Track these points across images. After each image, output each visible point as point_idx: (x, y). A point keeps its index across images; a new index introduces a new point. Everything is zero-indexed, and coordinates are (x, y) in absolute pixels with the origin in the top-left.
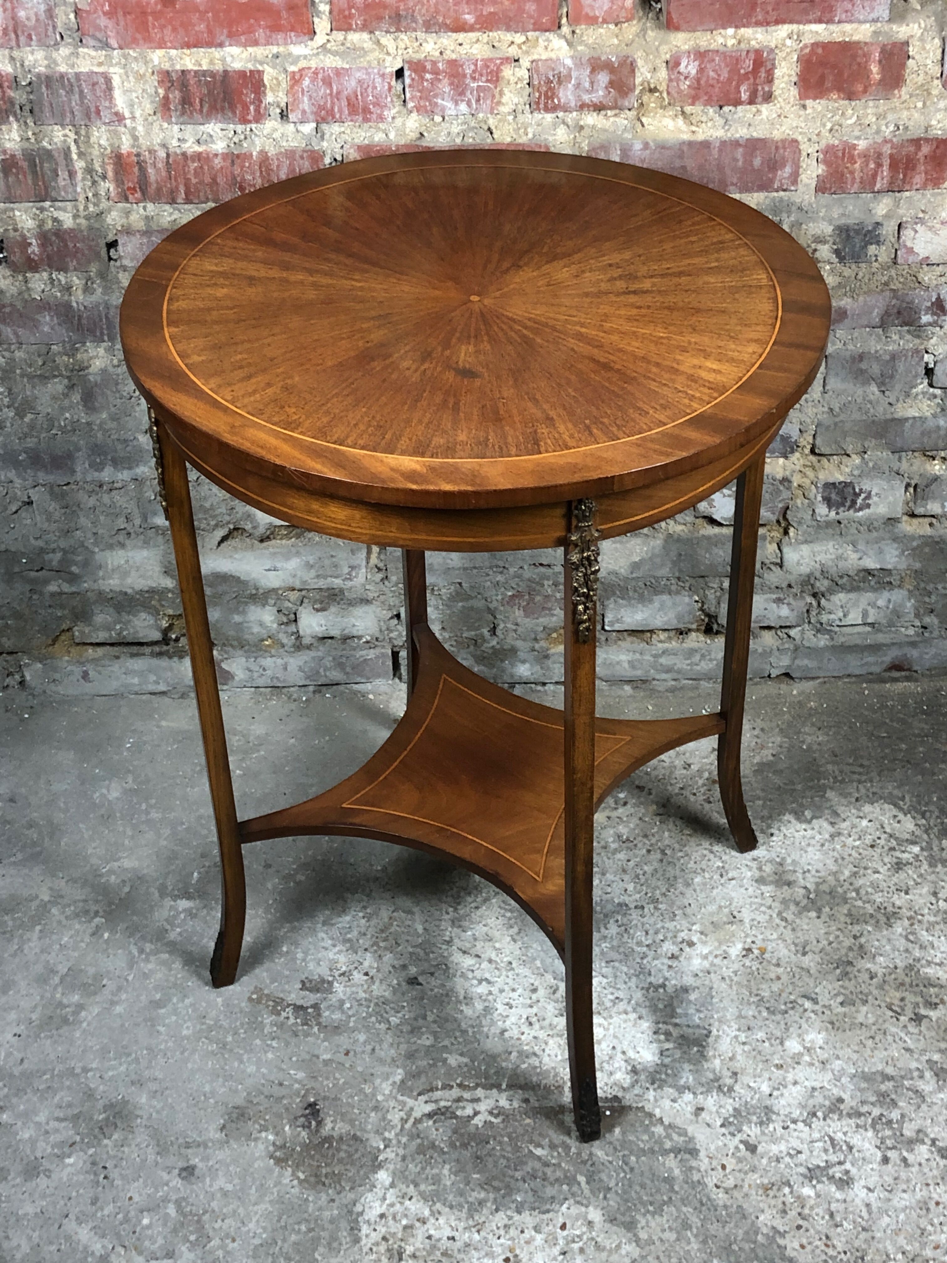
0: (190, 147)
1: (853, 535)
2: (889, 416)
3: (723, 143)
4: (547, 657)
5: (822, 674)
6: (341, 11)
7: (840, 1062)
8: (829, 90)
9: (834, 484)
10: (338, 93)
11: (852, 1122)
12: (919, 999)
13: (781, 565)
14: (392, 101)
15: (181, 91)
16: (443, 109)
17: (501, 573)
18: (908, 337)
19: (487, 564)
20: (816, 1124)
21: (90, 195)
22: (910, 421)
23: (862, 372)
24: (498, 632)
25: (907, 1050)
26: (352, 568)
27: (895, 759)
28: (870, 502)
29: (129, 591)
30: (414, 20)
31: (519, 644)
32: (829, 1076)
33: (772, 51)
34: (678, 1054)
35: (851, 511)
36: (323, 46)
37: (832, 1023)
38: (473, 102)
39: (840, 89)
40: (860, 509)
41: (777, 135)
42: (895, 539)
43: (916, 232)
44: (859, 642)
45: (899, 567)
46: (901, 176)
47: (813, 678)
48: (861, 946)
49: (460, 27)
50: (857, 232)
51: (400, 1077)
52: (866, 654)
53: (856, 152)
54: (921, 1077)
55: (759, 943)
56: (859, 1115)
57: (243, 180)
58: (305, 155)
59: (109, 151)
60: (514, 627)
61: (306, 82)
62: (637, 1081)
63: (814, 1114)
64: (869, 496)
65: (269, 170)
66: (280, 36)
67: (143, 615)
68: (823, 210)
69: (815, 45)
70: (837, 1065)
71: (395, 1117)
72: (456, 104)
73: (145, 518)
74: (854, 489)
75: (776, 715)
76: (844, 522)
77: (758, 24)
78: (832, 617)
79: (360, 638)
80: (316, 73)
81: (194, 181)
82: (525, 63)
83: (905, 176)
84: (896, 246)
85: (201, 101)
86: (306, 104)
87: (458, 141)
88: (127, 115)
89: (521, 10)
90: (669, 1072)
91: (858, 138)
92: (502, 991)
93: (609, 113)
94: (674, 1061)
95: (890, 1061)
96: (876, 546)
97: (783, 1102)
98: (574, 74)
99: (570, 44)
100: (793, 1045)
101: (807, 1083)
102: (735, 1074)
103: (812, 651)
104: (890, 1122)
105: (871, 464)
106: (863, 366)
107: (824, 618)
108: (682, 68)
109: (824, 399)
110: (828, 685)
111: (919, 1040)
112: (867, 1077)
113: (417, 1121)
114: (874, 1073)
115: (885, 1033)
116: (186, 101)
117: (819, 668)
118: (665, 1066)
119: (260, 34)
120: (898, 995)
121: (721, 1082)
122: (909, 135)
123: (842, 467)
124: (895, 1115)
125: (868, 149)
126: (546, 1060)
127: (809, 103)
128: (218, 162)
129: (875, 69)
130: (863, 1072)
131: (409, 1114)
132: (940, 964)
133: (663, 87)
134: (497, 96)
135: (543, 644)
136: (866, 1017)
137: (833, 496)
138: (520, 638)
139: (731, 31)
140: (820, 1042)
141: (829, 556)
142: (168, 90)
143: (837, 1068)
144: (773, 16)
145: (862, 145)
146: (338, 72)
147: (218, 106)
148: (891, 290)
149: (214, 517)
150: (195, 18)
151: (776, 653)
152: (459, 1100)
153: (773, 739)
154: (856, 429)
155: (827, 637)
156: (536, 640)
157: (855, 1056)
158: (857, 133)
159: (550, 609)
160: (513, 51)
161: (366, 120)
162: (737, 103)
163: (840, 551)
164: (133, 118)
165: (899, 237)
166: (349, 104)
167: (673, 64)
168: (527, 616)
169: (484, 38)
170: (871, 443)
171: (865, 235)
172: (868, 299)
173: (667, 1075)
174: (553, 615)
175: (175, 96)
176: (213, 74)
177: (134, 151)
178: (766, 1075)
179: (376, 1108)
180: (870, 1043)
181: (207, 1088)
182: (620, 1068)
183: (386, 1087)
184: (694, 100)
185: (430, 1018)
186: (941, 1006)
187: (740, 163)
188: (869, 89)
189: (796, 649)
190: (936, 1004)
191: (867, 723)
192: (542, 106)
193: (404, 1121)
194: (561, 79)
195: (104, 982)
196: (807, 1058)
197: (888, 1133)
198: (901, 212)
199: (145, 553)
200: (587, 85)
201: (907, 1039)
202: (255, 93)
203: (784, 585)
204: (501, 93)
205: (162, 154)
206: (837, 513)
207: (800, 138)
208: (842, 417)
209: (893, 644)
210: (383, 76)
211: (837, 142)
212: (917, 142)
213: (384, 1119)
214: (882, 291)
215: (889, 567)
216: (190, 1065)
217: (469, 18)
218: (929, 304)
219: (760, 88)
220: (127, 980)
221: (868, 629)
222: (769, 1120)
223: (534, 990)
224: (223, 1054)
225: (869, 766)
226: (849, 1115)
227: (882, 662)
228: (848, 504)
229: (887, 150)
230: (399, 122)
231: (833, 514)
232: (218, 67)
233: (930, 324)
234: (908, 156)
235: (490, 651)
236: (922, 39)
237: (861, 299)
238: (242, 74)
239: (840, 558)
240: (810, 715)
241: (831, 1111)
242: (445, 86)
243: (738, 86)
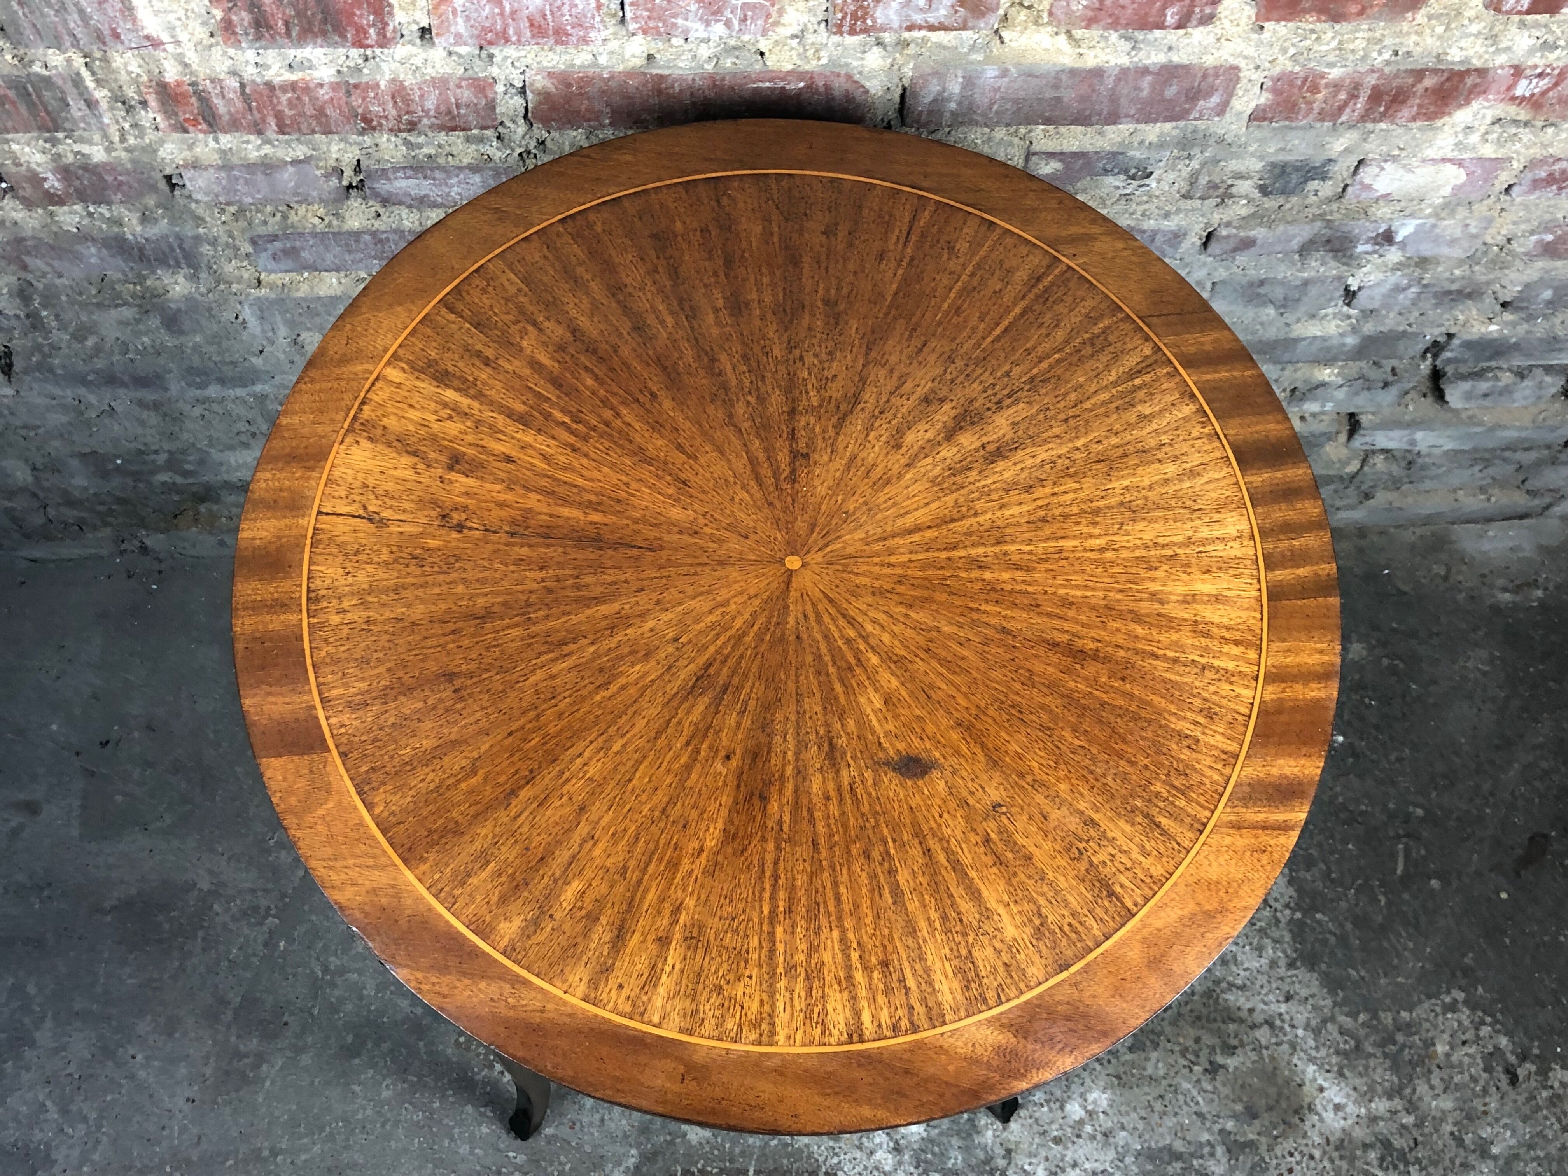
0: (278, 74)
2: (1281, 336)
3: (1124, 72)
7: (1124, 1133)
8: (1305, 11)
10: (514, 12)
12: (1216, 1041)
14: (602, 21)
15: (251, 12)
16: (685, 30)
18: (1333, 264)
21: (127, 126)
22: (1308, 340)
23: (1259, 296)
25: (1199, 1114)
32: (1111, 1154)
37: (1118, 1077)
38: (736, 23)
39: (1322, 10)
41: (1209, 61)
43: (1383, 169)
46: (1382, 109)
50: (1297, 169)
51: (633, 1160)
53: (1323, 82)
54: (1212, 1154)
57: (367, 111)
58: (464, 83)
59: (145, 78)
62: (900, 1163)
65: (407, 101)
68: (1256, 145)
70: (1122, 1137)
72: (708, 24)
81: (289, 112)
83: (1388, 108)
84: (1349, 182)
85: (287, 24)
86: (460, 26)
87: (709, 67)
88: (165, 37)
90: (936, 1149)
91: (1332, 65)
94: (941, 1134)
95: (1179, 1131)
100: (1075, 1110)
101: (1087, 1166)
102: (1009, 1151)
106: (1263, 290)
111: (1212, 1100)
112: (1153, 1156)
114: (1161, 1150)
115: (1176, 1091)
116: (261, 24)
118: (932, 1141)
120: (1192, 1032)
121: (993, 1164)
122: (1410, 64)
125: (1342, 79)
127: (1270, 25)
128: (324, 94)
130: (1149, 1148)
132: (1242, 988)
133: (1044, 6)
134: (775, 15)
136: (1156, 1067)
140: (1105, 1103)
142: (228, 11)
143: (1121, 1143)
145: (1335, 73)
147: (316, 29)
148: (1326, 220)
157: (1141, 1125)
158: (1331, 58)
161: (561, 42)
162: (1157, 27)
164: (177, 43)
165: (1355, 174)
166: (532, 25)
171: (1308, 172)
172: (1291, 228)
173: (934, 1154)
175: (242, 17)
177: (186, 79)
178: (1043, 1153)
180: (1158, 1106)
182: (880, 1145)
184: (1090, 22)
186: (1239, 1051)
187: (1145, 94)
188: (1369, 11)
190: (1235, 1048)
192: (846, 29)
195: (286, 1018)
196: (1088, 1129)
198: (1367, 148)
200: (921, 3)
201: (1200, 1099)
202: (375, 13)
204: (782, 12)
205: (233, 83)
207: (1242, 64)
211: (1297, 69)
212: (1419, 74)
214: (1313, 221)
216: (393, 1144)
218: (1374, 234)
219: (1197, 10)
220: (312, 1015)
224: (430, 1128)
229: (1372, 80)
230: (614, 45)
233: (1367, 253)
234: (1400, 88)
237: (1280, 228)
242: (690, 4)
243: (1164, 8)
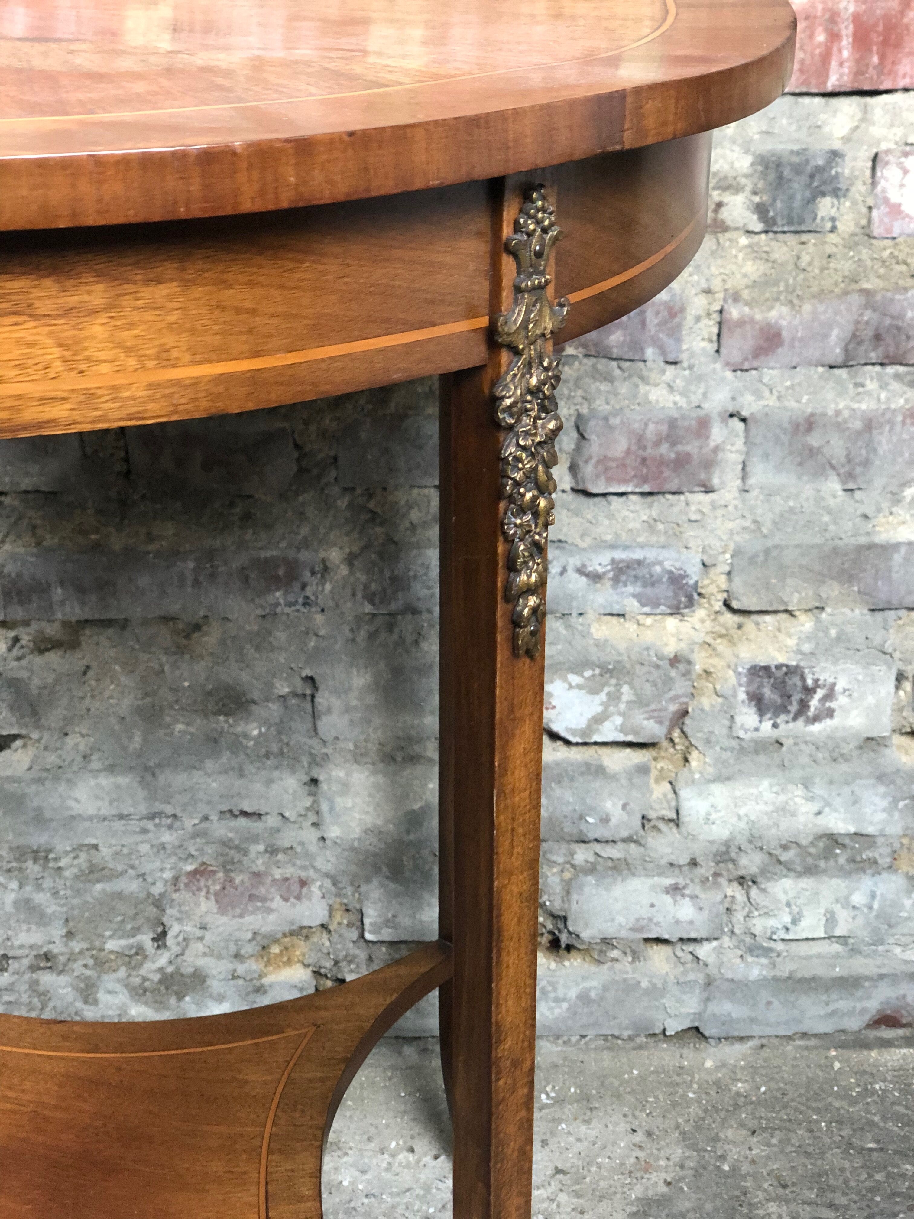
1: (803, 767)
2: (863, 540)
5: (756, 1030)
9: (767, 668)
13: (676, 822)
17: (170, 827)
18: (895, 386)
19: (143, 809)
22: (903, 550)
23: (812, 452)
24: (170, 940)
27: (894, 1194)
28: (833, 705)
31: (209, 965)
35: (800, 722)
40: (816, 719)
42: (881, 778)
43: (906, 172)
44: (820, 971)
45: (888, 831)
46: (875, 59)
47: (741, 1039)
50: (798, 170)
52: (834, 996)
60: (199, 933)
64: (830, 695)
74: (803, 679)
75: (675, 1104)
76: (788, 743)
78: (772, 922)
83: (883, 58)
84: (870, 202)
96: (847, 790)
103: (738, 988)
105: (833, 632)
106: (814, 440)
107: (759, 925)
109: (744, 501)
110: (766, 1053)
117: (752, 1020)
123: (781, 637)
135: (254, 965)
137: (767, 692)
138: (210, 953)
141: (762, 807)
148: (862, 291)
151: (675, 990)
153: (668, 1152)
154: (804, 562)
155: (764, 961)
156: (237, 956)
159: (264, 900)
163: (782, 798)
165: (874, 184)
168: (222, 911)
170: (831, 591)
171: (812, 176)
172: (821, 308)
174: (270, 911)
189: (709, 983)
191: (840, 1122)
198: (876, 131)
203: (684, 860)
206: (775, 726)
208: (778, 539)
209: (882, 977)
214: (846, 293)
215: (870, 830)
221: (837, 948)
225: (846, 1207)
227: (864, 1011)
228: (794, 708)
229: (849, 6)
231: (767, 725)
234: (886, 18)
235: (157, 977)
237: (807, 308)
239: (783, 810)
240: (736, 1106)
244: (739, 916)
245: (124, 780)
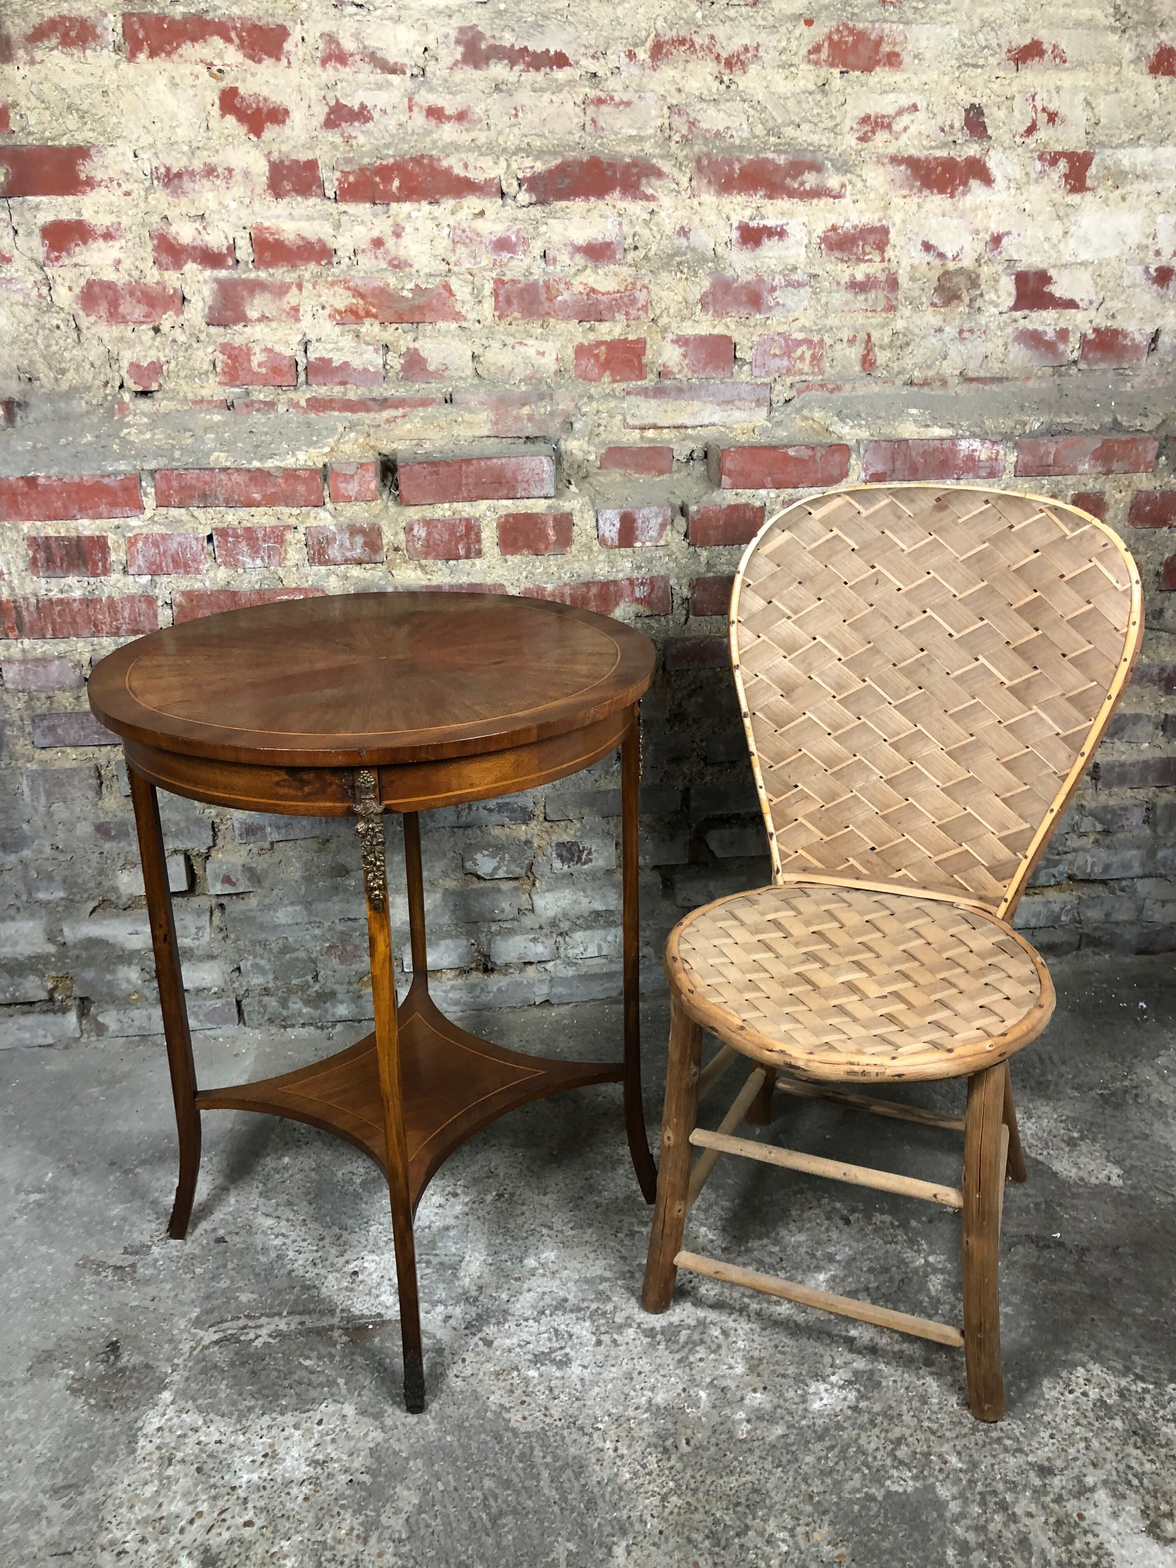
0: (55, 595)
1: (582, 883)
2: (596, 790)
3: (451, 587)
4: (360, 997)
5: (573, 999)
6: (163, 492)
7: (567, 1272)
8: (521, 548)
9: (563, 844)
10: (165, 552)
11: (573, 1316)
13: (532, 910)
14: (205, 558)
15: (46, 552)
16: (244, 564)
17: (318, 927)
19: (306, 920)
20: (544, 1320)
22: (612, 793)
24: (320, 978)
26: (198, 928)
28: (591, 857)
29: (21, 958)
30: (216, 498)
31: (337, 987)
32: (558, 1282)
33: (477, 519)
34: (435, 1277)
35: (579, 865)
36: (151, 519)
37: (563, 1243)
38: (266, 558)
39: (529, 547)
40: (585, 863)
41: (489, 581)
42: (613, 886)
44: (598, 971)
47: (567, 1003)
48: (591, 1185)
49: (250, 503)
51: (196, 1314)
52: (604, 981)
53: (546, 593)
55: (510, 1190)
56: (579, 1310)
57: (96, 619)
58: (142, 600)
60: (332, 974)
61: (140, 544)
63: (543, 1313)
64: (590, 853)
65: (115, 611)
66: (118, 511)
67: (31, 978)
69: (508, 516)
70: (565, 1274)
71: (186, 1347)
72: (253, 559)
73: (30, 894)
74: (578, 847)
76: (575, 874)
77: (464, 500)
78: (576, 951)
79: (209, 989)
80: (147, 538)
81: (59, 620)
82: (301, 529)
85: (61, 559)
86: (140, 561)
87: (257, 587)
88: (5, 571)
89: (295, 491)
90: (426, 1290)
91: (546, 582)
92: (294, 1241)
93: (368, 566)
94: (431, 1282)
95: (609, 1268)
96: (600, 892)
97: (518, 1306)
98: (338, 537)
99: (334, 517)
100: (530, 1262)
101: (539, 1290)
102: (481, 1288)
103: (564, 981)
104: (604, 1313)
105: (588, 827)
107: (570, 953)
108: (415, 532)
110: (577, 1009)
111: (632, 1249)
112: (586, 1281)
113: (206, 1348)
114: (595, 1278)
116: (50, 560)
117: (571, 995)
119: (103, 508)
120: (617, 1218)
121: (468, 1295)
122: (582, 580)
123: (568, 830)
124: (609, 1307)
125: (555, 591)
126: (324, 1290)
127: (509, 557)
128: (76, 606)
129: (551, 532)
130: (585, 1277)
131: (198, 1343)
133: (403, 546)
134: (283, 553)
135: (356, 986)
136: (591, 1237)
137: (564, 853)
138: (337, 982)
139: (447, 505)
140: (553, 1257)
141: (567, 902)
142: (35, 551)
143: (565, 1276)
144: (474, 494)
145: (550, 587)
146: (163, 537)
147: (74, 563)
149: (86, 890)
150: (53, 497)
151: (538, 984)
152: (244, 1328)
154: (574, 800)
155: (574, 968)
156: (350, 983)
157: (579, 1266)
158: (545, 579)
159: (359, 957)
160: (292, 521)
161: (187, 573)
162: (457, 558)
163: (575, 897)
164: (10, 573)
166: (173, 561)
167: (408, 530)
168: (342, 963)
169: (270, 511)
170: (586, 811)
173: (424, 1293)
174: (362, 962)
175: (41, 556)
176: (69, 539)
177: (12, 599)
178: (506, 1286)
179: (170, 1341)
180: (592, 1255)
181: (23, 1338)
183: (182, 1324)
184: (426, 555)
185: (230, 1266)
188: (549, 547)
189: (552, 980)
190: (648, 1223)
192: (317, 561)
193: (193, 1349)
194: (330, 541)
196: (541, 1271)
197: (602, 1321)
199: (31, 924)
200: (348, 545)
201: (623, 1250)
202: (102, 553)
203: (537, 926)
204: (286, 552)
205: (33, 601)
206: (569, 867)
207: (505, 583)
208: (562, 791)
210: (197, 539)
211: (531, 586)
212: (587, 585)
213: (175, 1348)
215: (608, 909)
216: (11, 1321)
217: (257, 496)
219: (472, 546)
221: (603, 960)
222: (506, 1320)
223: (322, 1239)
224: (43, 1310)
226: (572, 1311)
227: (617, 987)
228: (576, 859)
229: (568, 591)
230: (211, 574)
231: (566, 867)
232: (73, 534)
234: (583, 594)
235: (315, 994)
236: (581, 511)
238: (91, 538)
239: (575, 902)
240: (564, 1029)
241: (556, 1308)
242: (244, 546)
243: (457, 545)
244: (562, 950)
245: (298, 908)
